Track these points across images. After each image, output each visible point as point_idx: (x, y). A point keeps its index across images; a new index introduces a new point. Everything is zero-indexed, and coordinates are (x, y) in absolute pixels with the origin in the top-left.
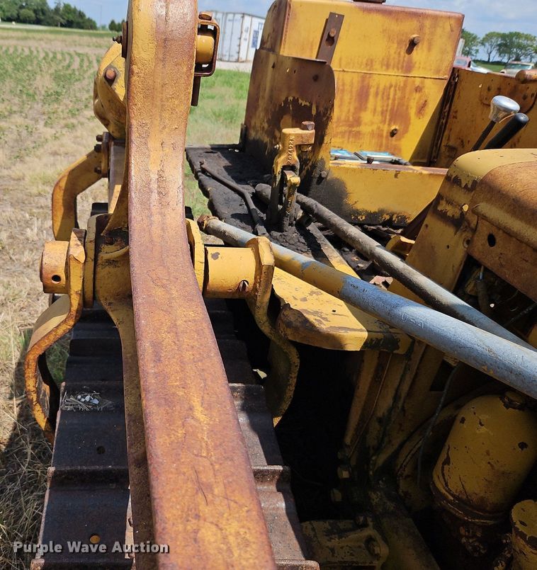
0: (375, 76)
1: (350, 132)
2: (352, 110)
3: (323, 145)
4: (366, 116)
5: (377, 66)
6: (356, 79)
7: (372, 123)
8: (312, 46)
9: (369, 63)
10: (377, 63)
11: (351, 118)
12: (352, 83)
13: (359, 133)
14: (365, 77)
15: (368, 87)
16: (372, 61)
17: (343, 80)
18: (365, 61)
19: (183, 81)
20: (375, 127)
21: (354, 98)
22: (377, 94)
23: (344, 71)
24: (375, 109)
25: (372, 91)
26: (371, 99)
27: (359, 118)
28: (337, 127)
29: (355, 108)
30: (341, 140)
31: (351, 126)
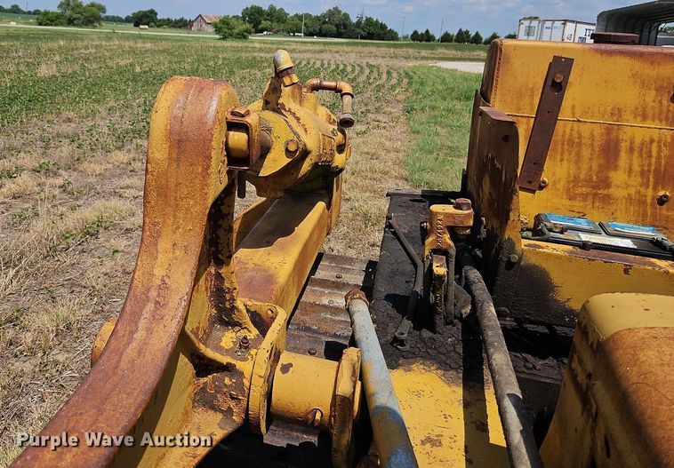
0: (625, 129)
1: (595, 195)
2: (595, 167)
3: (509, 222)
4: (618, 177)
5: (628, 116)
6: (598, 131)
7: (627, 186)
8: (532, 92)
9: (616, 112)
10: (628, 113)
11: (595, 177)
12: (593, 135)
13: (608, 196)
14: (609, 129)
15: (618, 142)
16: (619, 110)
17: (578, 131)
18: (609, 110)
19: (198, 181)
20: (633, 191)
21: (597, 153)
22: (631, 150)
23: (579, 121)
24: (630, 169)
25: (624, 146)
26: (623, 156)
27: (608, 178)
28: (573, 188)
29: (600, 166)
30: (582, 204)
31: (596, 187)
